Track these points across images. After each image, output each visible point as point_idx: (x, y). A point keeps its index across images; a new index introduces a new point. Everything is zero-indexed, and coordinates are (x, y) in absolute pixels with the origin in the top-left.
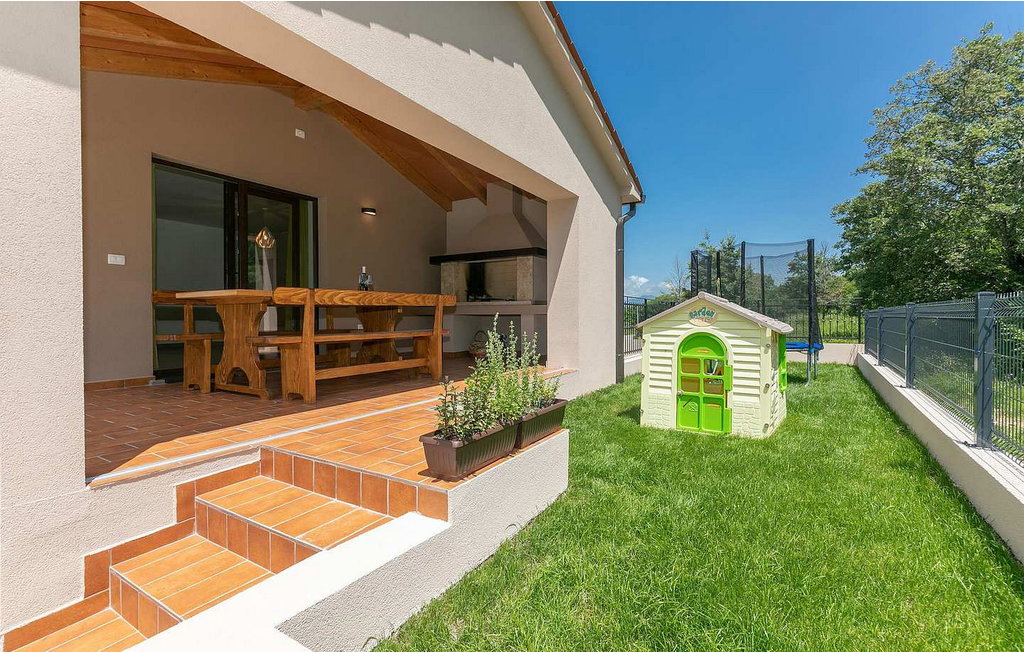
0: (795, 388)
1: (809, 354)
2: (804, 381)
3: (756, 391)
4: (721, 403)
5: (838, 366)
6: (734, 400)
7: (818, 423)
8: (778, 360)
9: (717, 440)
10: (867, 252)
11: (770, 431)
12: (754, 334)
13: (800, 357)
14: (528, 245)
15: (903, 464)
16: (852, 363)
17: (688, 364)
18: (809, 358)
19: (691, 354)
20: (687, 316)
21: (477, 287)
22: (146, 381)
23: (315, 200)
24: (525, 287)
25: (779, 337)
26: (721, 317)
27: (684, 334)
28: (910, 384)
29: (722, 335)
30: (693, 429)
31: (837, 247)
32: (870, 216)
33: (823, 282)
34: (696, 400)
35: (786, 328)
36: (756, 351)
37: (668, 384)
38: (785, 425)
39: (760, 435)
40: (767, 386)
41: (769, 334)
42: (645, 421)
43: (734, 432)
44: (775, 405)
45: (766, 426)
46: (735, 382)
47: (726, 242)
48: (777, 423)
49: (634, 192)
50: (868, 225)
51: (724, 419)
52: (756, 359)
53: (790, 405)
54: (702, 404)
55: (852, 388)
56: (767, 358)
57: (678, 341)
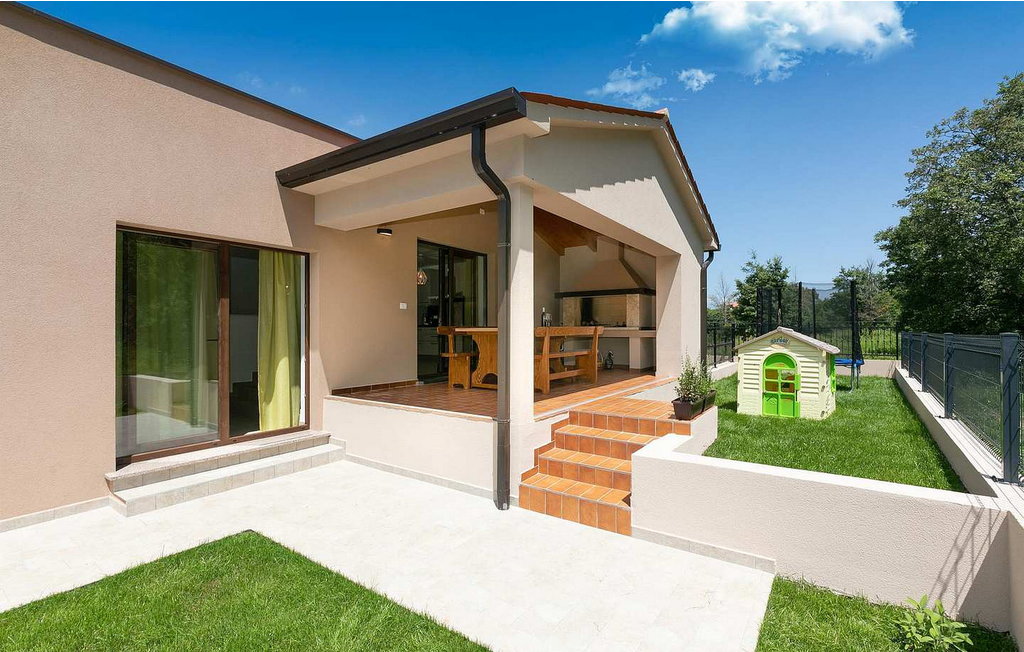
0: (842, 394)
1: (853, 368)
2: (850, 389)
3: (816, 391)
4: (793, 399)
5: (878, 379)
6: (801, 396)
7: (857, 413)
8: (830, 371)
9: (791, 421)
10: (909, 276)
11: (825, 416)
12: (816, 354)
13: (846, 371)
14: (635, 286)
15: (907, 431)
16: (890, 377)
17: (770, 374)
18: (853, 372)
19: (772, 367)
20: (769, 343)
21: (587, 316)
22: (414, 382)
23: (485, 256)
24: (634, 317)
25: (830, 356)
26: (792, 343)
27: (767, 354)
28: (925, 389)
29: (793, 355)
30: (774, 415)
31: (882, 265)
32: (912, 243)
33: (869, 298)
34: (776, 396)
35: (835, 350)
36: (816, 365)
37: (756, 386)
38: (835, 414)
39: (819, 418)
40: (824, 387)
41: (824, 354)
42: (740, 410)
43: (802, 417)
44: (828, 400)
45: (823, 412)
46: (802, 385)
47: (773, 262)
48: (830, 412)
49: (714, 244)
50: (910, 251)
51: (794, 409)
52: (816, 370)
53: (838, 403)
54: (780, 399)
55: (887, 394)
56: (823, 369)
57: (763, 359)
